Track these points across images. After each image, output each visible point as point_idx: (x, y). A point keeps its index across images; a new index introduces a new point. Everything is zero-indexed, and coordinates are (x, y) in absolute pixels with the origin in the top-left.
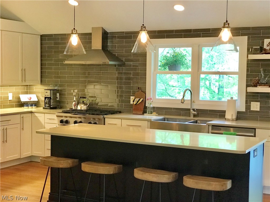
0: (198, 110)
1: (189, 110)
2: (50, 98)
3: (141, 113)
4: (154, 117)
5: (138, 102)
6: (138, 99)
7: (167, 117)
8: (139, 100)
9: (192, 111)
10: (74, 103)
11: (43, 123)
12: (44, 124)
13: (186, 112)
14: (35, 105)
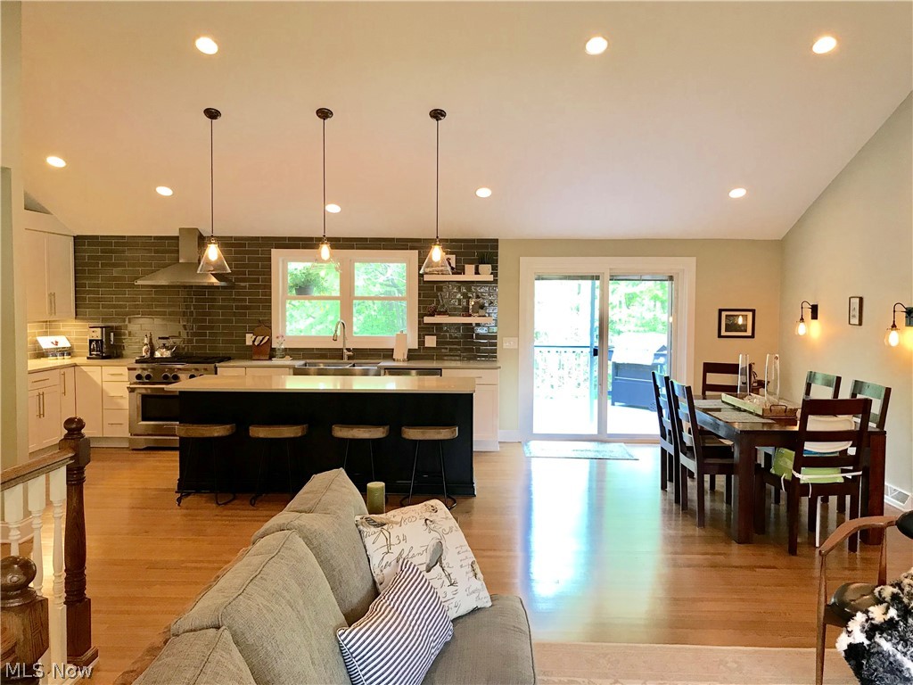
0: (355, 350)
1: (342, 349)
2: (102, 340)
3: (268, 358)
4: (288, 361)
5: (261, 341)
6: (261, 338)
7: (308, 361)
8: (263, 339)
9: (345, 351)
10: (145, 347)
11: (99, 382)
12: (100, 384)
13: (336, 354)
14: (69, 354)
